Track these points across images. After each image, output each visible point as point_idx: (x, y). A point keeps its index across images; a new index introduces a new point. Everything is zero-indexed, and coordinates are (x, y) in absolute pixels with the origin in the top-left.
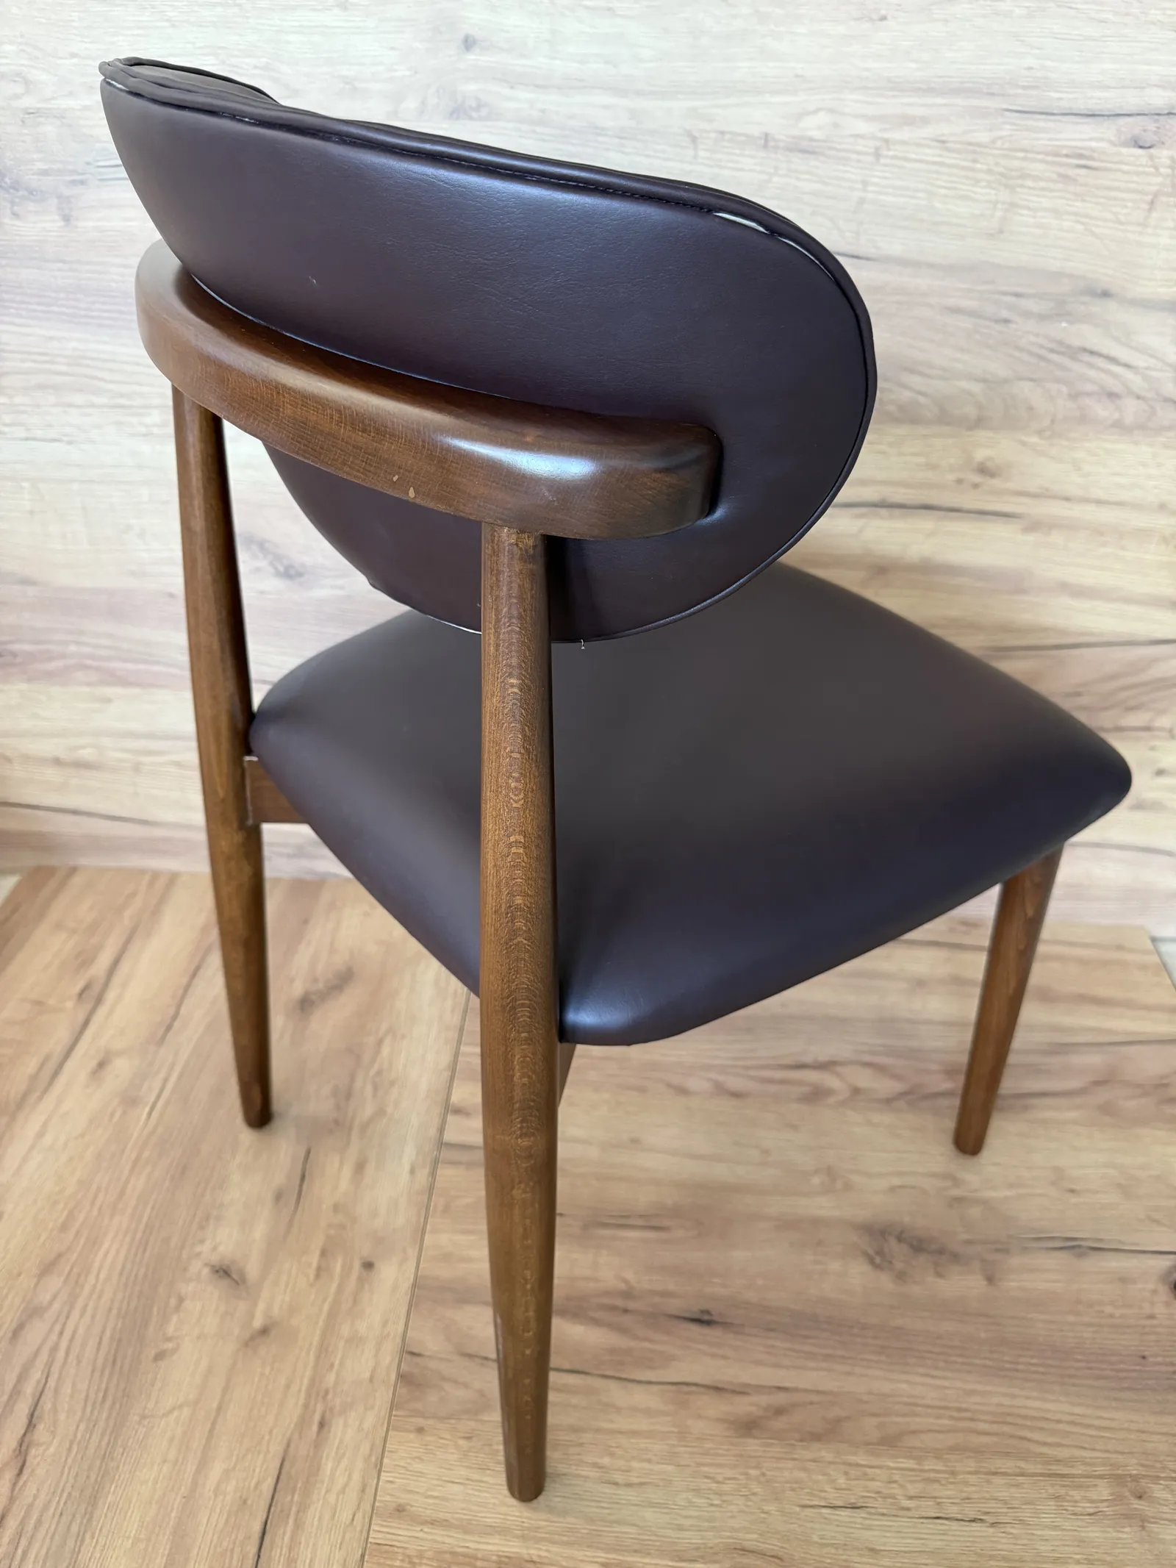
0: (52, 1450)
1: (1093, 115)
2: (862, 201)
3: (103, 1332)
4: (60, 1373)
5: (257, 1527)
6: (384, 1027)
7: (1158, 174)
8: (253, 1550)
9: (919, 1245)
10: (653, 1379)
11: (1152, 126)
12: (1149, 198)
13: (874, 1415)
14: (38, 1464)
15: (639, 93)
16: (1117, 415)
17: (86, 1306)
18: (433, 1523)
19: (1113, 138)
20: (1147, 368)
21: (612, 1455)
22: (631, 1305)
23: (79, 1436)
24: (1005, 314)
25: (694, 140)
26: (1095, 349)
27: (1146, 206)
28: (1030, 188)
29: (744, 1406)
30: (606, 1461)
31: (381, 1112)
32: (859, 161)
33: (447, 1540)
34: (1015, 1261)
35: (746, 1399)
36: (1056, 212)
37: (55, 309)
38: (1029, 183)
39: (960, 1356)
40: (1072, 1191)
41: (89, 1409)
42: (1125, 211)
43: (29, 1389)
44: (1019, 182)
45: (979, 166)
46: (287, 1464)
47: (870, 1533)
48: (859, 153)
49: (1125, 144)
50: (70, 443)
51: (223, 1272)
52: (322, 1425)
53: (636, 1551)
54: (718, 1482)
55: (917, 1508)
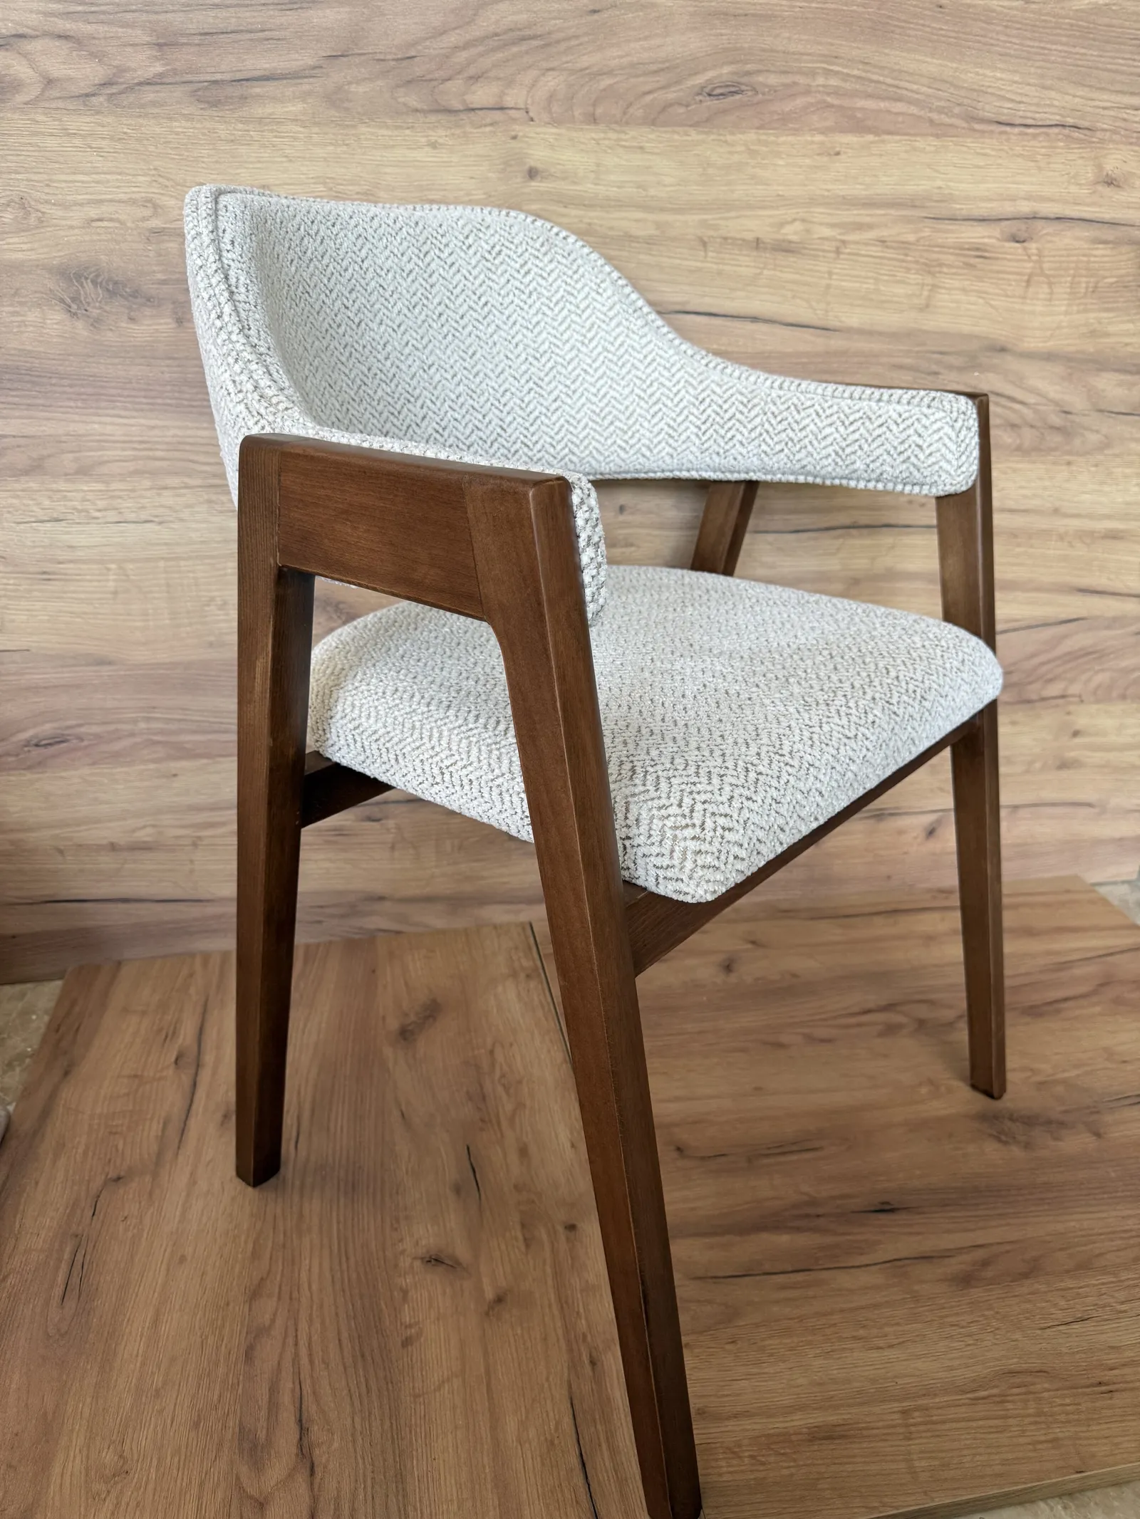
0: (336, 1445)
1: (984, 220)
2: (828, 287)
3: (339, 1333)
4: (312, 1377)
5: (574, 1461)
6: (489, 1041)
7: (1030, 260)
8: (579, 1480)
9: (1030, 1121)
10: (868, 1262)
11: (1023, 227)
12: (1026, 278)
13: (1061, 1249)
14: (328, 1461)
15: (662, 210)
16: (1018, 441)
17: (311, 1315)
18: (736, 1416)
19: (998, 236)
20: (1035, 404)
21: (864, 1327)
22: (820, 1211)
23: (358, 1427)
24: (934, 368)
25: (704, 244)
26: (1000, 391)
27: (1024, 284)
28: (946, 274)
29: (955, 1265)
30: (862, 1332)
31: (520, 1106)
32: (824, 257)
33: (755, 1427)
34: (1109, 1118)
35: (953, 1261)
36: (964, 290)
37: (159, 401)
38: (945, 270)
39: (1104, 1193)
40: (1125, 1062)
41: (357, 1403)
42: (1011, 288)
43: (286, 1399)
44: (937, 269)
45: (909, 258)
46: (575, 1402)
47: (1104, 1336)
48: (824, 251)
49: (1008, 240)
50: (160, 523)
51: (435, 1260)
52: (593, 1363)
53: (924, 1395)
54: (963, 1327)
55: (1131, 1309)
